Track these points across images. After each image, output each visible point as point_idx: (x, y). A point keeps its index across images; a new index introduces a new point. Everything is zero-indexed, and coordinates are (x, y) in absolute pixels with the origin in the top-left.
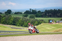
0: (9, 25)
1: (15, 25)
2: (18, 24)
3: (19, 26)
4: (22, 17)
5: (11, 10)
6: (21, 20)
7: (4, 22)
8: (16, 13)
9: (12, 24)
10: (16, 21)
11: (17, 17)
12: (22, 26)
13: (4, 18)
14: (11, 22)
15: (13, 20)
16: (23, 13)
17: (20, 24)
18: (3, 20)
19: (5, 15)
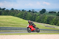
0: (43, 24)
1: (49, 24)
2: (52, 23)
3: (52, 25)
4: (56, 16)
6: (55, 19)
7: (38, 21)
8: (50, 12)
9: (46, 22)
11: (51, 16)
12: (55, 25)
13: (38, 17)
14: (45, 20)
15: (47, 19)
16: (57, 12)
17: (53, 22)
18: (38, 19)
19: (40, 14)
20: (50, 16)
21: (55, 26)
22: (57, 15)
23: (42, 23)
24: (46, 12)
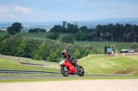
0: (16, 58)
1: (30, 57)
2: (37, 56)
3: (38, 59)
4: (46, 39)
5: (20, 24)
6: (43, 45)
7: (4, 51)
8: (32, 31)
9: (24, 54)
10: (31, 49)
11: (35, 38)
12: (44, 59)
13: (5, 41)
14: (20, 50)
15: (24, 46)
16: (48, 30)
17: (40, 54)
18: (4, 46)
19: (7, 34)
20: (33, 40)
21: (43, 62)
22: (47, 37)
23: (13, 55)
24: (22, 30)
